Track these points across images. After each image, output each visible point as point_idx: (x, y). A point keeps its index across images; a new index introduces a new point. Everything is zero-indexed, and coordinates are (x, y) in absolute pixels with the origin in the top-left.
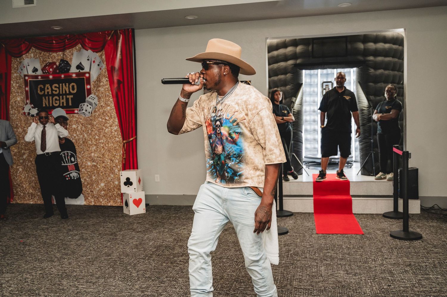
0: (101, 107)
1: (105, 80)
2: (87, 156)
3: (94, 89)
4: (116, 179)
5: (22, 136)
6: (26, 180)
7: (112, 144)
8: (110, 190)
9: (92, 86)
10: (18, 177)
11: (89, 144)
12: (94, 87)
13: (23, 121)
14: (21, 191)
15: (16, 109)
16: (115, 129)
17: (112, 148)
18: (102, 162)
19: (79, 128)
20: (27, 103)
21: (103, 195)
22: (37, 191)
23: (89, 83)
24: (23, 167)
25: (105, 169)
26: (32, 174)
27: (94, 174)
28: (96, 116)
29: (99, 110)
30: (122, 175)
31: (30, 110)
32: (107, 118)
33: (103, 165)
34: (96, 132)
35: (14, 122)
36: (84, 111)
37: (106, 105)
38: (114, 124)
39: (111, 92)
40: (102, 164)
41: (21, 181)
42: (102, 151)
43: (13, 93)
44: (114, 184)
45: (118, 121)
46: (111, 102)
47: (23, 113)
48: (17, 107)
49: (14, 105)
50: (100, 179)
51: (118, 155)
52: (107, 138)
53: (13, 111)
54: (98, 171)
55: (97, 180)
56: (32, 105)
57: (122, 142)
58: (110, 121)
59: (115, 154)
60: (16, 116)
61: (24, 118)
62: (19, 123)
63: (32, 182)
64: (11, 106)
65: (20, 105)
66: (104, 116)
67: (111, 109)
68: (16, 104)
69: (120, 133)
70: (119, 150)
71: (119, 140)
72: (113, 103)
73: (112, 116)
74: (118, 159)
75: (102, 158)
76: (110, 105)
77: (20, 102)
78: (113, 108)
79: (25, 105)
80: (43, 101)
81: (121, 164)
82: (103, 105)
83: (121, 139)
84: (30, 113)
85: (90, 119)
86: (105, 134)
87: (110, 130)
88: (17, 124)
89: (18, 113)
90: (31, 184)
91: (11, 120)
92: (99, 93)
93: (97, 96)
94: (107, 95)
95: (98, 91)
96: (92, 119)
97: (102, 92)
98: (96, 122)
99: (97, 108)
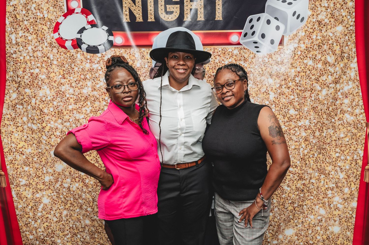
4: (335, 221)
5: (52, 109)
6: (61, 226)
7: (331, 131)
10: (39, 221)
13: (54, 66)
15: (31, 30)
16: (346, 89)
17: (328, 141)
18: (296, 177)
20: (70, 11)
24: (55, 194)
25: (302, 195)
26: (84, 212)
31: (82, 31)
32: (331, 59)
33: (298, 185)
35: (25, 68)
36: (256, 37)
37: (332, 20)
38: (345, 77)
40: (295, 182)
41: (50, 231)
42: (302, 149)
44: (328, 233)
45: (357, 69)
46: (347, 10)
47: (54, 40)
48: (32, 22)
49: (22, 15)
50: (286, 219)
51: (347, 160)
52: (320, 114)
53: (21, 36)
54: (284, 200)
55: (277, 221)
56: (91, 18)
57: (364, 125)
58: (336, 67)
59: (338, 157)
60: (32, 49)
61: (60, 55)
62: (40, 70)
63: (80, 230)
64: (12, 19)
65: (44, 16)
66: (322, 52)
67: (346, 33)
68: (28, 14)
69: (359, 100)
70: (352, 147)
71: (353, 121)
72: (354, 14)
73: (345, 53)
74: (345, 169)
75: (299, 168)
76: (343, 22)
77: (42, 6)
78: (351, 30)
79: (63, 16)
80: (124, 5)
81: (356, 183)
82: (324, 20)
83: (363, 119)
84: (81, 40)
85: (276, 60)
86: (317, 104)
87: (331, 94)
88: (33, 73)
89: (36, 40)
90: (79, 236)
91: (12, 63)
96: (283, 62)
98: (296, 69)
99: (306, 28)
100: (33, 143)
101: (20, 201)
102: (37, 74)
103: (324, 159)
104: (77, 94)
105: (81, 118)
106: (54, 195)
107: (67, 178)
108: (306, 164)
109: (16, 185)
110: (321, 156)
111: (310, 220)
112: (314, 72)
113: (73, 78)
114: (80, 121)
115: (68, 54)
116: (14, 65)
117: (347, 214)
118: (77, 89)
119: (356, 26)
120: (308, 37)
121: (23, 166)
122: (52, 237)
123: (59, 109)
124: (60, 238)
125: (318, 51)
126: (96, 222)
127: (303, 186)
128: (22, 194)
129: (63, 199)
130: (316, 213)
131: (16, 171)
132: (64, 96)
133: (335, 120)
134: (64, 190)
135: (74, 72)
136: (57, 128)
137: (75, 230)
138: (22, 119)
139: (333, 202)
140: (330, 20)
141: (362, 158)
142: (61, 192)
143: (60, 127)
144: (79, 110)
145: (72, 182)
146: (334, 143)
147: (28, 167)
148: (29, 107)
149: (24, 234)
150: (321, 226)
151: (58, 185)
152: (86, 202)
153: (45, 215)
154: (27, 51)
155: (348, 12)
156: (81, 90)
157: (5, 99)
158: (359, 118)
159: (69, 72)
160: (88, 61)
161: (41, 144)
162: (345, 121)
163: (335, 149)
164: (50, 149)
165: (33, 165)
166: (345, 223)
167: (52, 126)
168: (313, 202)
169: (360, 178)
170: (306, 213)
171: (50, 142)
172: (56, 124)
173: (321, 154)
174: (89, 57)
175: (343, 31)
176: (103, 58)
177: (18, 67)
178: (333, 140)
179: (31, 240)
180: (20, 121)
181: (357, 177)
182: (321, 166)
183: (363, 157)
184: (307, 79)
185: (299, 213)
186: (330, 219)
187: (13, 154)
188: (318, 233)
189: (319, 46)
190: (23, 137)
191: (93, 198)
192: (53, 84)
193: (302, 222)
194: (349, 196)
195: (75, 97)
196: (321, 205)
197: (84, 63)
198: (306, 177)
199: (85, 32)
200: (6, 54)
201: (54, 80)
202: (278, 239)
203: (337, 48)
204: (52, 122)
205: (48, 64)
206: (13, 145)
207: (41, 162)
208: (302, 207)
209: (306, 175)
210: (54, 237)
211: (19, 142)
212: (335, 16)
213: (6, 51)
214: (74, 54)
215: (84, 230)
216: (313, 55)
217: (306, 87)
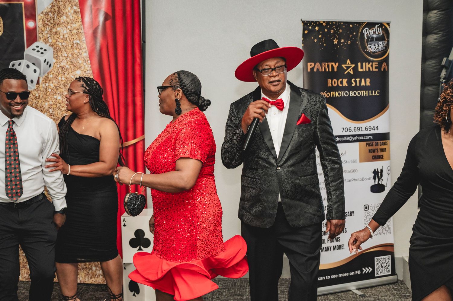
0: (60, 70)
1: (72, 11)
3: (43, 29)
9: (40, 24)
12: (45, 25)
23: (32, 16)
28: (50, 90)
29: (56, 78)
30: (125, 225)
37: (72, 66)
39: (84, 39)
46: (82, 59)
72: (89, 62)
76: (81, 67)
78: (89, 73)
82: (65, 66)
85: (35, 96)
92: (56, 39)
93: (52, 45)
94: (75, 43)
95: (54, 34)
96: (39, 97)
97: (64, 37)
98: (49, 103)
99: (53, 72)
119: (93, 70)
120: (55, 79)
125: (64, 89)
140: (69, 66)
155: (83, 60)
175: (82, 74)
184: (58, 110)
189: (64, 85)
212: (74, 63)
216: (60, 92)
217: (58, 116)
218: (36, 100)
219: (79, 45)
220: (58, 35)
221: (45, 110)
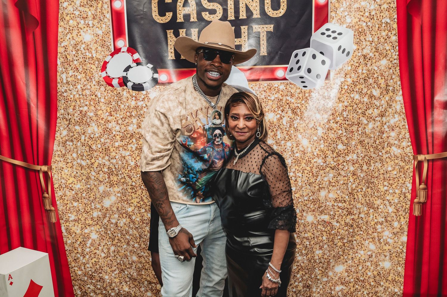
0: (362, 60)
2: (306, 198)
3: (337, 5)
4: (386, 256)
5: (99, 146)
6: (109, 262)
7: (378, 165)
8: (363, 281)
10: (87, 257)
11: (315, 165)
13: (101, 104)
14: (98, 292)
15: (80, 70)
16: (392, 122)
17: (376, 175)
18: (345, 212)
19: (285, 120)
20: (117, 51)
21: (340, 293)
22: (142, 289)
24: (103, 229)
25: (351, 230)
26: (131, 248)
27: (321, 244)
28: (346, 87)
31: (127, 69)
32: (376, 93)
33: (347, 221)
34: (340, 132)
35: (75, 106)
36: (302, 72)
37: (377, 54)
38: (390, 110)
39: (396, 16)
40: (344, 217)
41: (98, 266)
42: (350, 184)
43: (68, 18)
44: (378, 268)
45: (402, 101)
46: (391, 44)
47: (102, 79)
48: (81, 62)
49: (72, 55)
50: (336, 255)
51: (396, 194)
52: (367, 147)
53: (71, 75)
54: (333, 236)
55: (327, 257)
56: (136, 56)
57: (412, 158)
58: (381, 101)
59: (386, 191)
60: (81, 88)
61: (108, 93)
62: (88, 108)
63: (128, 266)
64: (63, 60)
65: (92, 55)
66: (367, 86)
67: (390, 67)
68: (78, 54)
69: (406, 133)
70: (401, 180)
71: (401, 154)
72: (397, 48)
73: (390, 86)
74: (394, 203)
75: (347, 203)
76: (387, 56)
77: (91, 46)
78: (395, 63)
79: (110, 55)
80: (169, 43)
81: (405, 217)
82: (369, 54)
83: (410, 152)
84: (127, 78)
85: (323, 95)
86: (364, 137)
87: (377, 127)
88: (82, 111)
89: (85, 79)
90: (126, 272)
91: (63, 101)
92: (358, 18)
93: (352, 26)
94: (384, 23)
95: (355, 11)
96: (330, 96)
97: (370, 15)
98: (343, 104)
99: (352, 62)
100: (82, 179)
101: (69, 236)
102: (86, 111)
103: (373, 193)
104: (123, 131)
105: (127, 155)
106: (102, 231)
107: (115, 214)
108: (355, 198)
109: (66, 221)
110: (369, 190)
111: (360, 256)
112: (360, 106)
113: (120, 115)
114: (126, 157)
115: (115, 92)
116: (64, 103)
117: (397, 249)
118: (123, 126)
119: (400, 59)
120: (354, 71)
121: (72, 202)
122: (100, 273)
123: (106, 146)
124: (107, 274)
125: (364, 85)
126: (143, 258)
127: (352, 221)
128: (71, 229)
129: (110, 235)
130: (366, 248)
131: (65, 206)
132: (111, 133)
133: (382, 154)
134: (112, 225)
135: (121, 110)
136: (104, 165)
137: (123, 267)
138: (71, 155)
139: (382, 237)
140: (374, 53)
141: (410, 192)
142: (109, 227)
143: (107, 163)
144: (125, 147)
145: (120, 218)
146: (381, 176)
147: (77, 203)
148: (79, 144)
149: (72, 270)
150: (371, 261)
151: (105, 221)
152: (133, 238)
153: (93, 251)
154: (77, 90)
155: (391, 46)
156: (127, 127)
157: (56, 136)
158: (406, 151)
159: (116, 110)
160: (134, 98)
161: (89, 180)
162: (392, 154)
163: (383, 183)
164: (98, 184)
165: (82, 200)
166: (396, 259)
167: (100, 162)
168: (362, 237)
169: (409, 211)
170: (356, 248)
171: (99, 178)
172: (104, 161)
173: (370, 188)
174: (134, 94)
175: (388, 65)
176: (148, 95)
177: (69, 105)
178: (381, 173)
179: (79, 275)
180: (70, 157)
181: (406, 211)
182: (370, 200)
183: (412, 190)
184: (354, 113)
185: (349, 248)
186: (380, 255)
187: (63, 190)
188: (369, 269)
189: (365, 80)
190: (73, 173)
191: (140, 234)
192: (100, 121)
193: (352, 258)
194: (398, 230)
195: (121, 134)
196: (371, 240)
197: (130, 100)
198: (355, 212)
199: (131, 70)
200: (57, 93)
201: (101, 118)
202: (328, 276)
203: (382, 82)
204: (100, 159)
205: (96, 102)
206: (63, 181)
207: (89, 197)
208: (351, 242)
209: (355, 209)
210: (102, 273)
211: (69, 178)
212: (379, 50)
213: (57, 90)
214: (120, 92)
215: (131, 267)
216: (359, 89)
217: (353, 121)
218: (324, 100)
219: (388, 25)
220: (362, 12)
221: (338, 113)
